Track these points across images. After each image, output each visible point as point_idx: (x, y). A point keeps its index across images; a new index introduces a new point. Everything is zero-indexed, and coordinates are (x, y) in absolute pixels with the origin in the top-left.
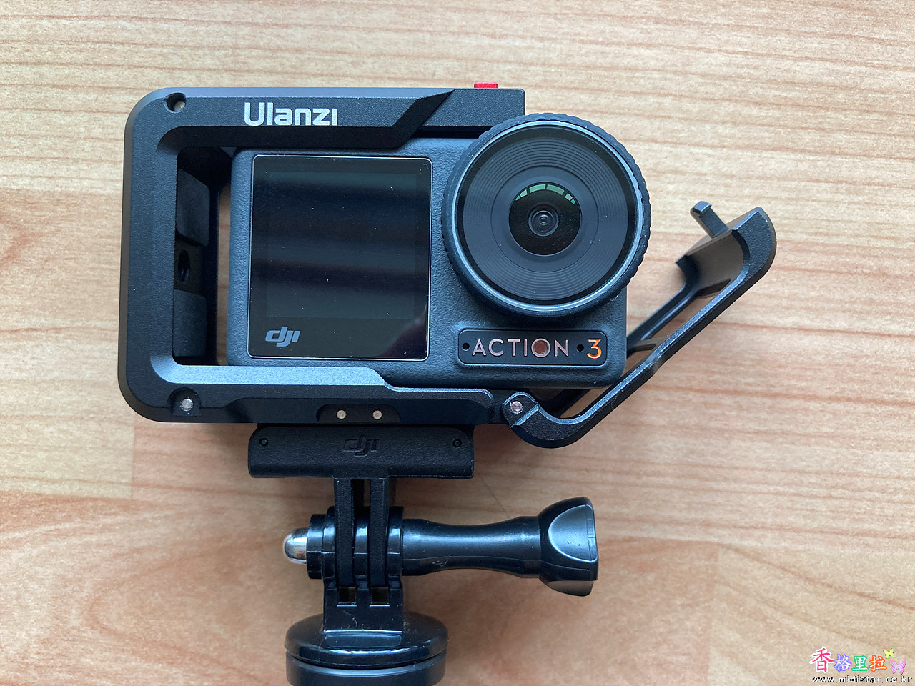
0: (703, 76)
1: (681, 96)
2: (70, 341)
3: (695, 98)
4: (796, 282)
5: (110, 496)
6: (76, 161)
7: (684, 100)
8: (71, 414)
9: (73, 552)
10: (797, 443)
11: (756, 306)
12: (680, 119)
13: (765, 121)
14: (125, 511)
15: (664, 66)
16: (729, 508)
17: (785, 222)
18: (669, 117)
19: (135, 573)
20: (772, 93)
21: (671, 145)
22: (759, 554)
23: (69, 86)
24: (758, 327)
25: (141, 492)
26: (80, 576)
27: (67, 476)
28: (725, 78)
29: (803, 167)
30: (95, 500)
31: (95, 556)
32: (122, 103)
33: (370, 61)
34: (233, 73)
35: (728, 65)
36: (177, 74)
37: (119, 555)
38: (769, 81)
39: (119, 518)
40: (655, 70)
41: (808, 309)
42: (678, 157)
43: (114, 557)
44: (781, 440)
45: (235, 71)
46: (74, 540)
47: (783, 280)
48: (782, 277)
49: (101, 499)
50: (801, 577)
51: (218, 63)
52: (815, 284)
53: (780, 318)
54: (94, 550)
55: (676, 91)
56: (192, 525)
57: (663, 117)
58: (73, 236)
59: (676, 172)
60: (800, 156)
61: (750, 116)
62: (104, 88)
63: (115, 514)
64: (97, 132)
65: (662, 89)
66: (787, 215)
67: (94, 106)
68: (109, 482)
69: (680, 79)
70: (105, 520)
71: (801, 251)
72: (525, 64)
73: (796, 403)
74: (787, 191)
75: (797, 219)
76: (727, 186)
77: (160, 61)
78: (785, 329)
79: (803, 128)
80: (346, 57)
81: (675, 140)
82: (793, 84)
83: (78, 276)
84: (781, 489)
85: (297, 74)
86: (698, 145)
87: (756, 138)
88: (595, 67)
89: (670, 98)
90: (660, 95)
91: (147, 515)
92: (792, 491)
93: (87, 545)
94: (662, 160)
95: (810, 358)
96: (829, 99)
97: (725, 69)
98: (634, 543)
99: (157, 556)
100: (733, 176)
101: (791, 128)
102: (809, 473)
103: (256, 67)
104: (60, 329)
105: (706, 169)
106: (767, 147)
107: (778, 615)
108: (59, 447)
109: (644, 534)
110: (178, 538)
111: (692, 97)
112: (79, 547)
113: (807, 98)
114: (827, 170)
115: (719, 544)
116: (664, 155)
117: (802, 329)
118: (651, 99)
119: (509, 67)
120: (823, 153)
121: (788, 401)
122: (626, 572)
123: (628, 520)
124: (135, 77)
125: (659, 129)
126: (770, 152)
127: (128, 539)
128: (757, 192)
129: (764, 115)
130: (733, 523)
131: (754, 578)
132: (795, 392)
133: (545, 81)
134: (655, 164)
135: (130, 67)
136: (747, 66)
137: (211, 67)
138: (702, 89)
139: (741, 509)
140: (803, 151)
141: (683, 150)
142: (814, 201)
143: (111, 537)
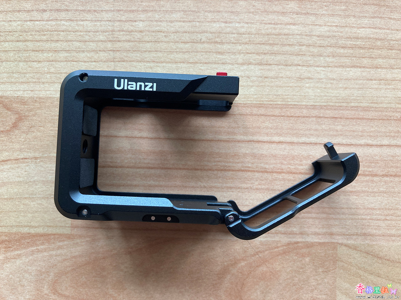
0: (318, 36)
1: (309, 45)
2: (42, 163)
3: (315, 46)
4: (365, 124)
5: (61, 233)
6: (43, 83)
7: (311, 47)
8: (43, 196)
9: (45, 259)
10: (369, 196)
11: (347, 136)
12: (310, 55)
13: (347, 55)
14: (68, 239)
15: (301, 33)
16: (341, 226)
17: (358, 98)
18: (305, 55)
19: (73, 268)
20: (349, 43)
21: (307, 67)
22: (356, 247)
23: (40, 50)
24: (349, 145)
25: (75, 230)
26: (48, 270)
27: (42, 224)
28: (328, 37)
29: (364, 74)
30: (54, 234)
31: (55, 261)
32: (63, 57)
33: (173, 35)
34: (112, 42)
35: (329, 31)
36: (87, 43)
37: (66, 259)
38: (347, 38)
39: (66, 243)
40: (297, 35)
41: (370, 136)
42: (309, 72)
43: (64, 261)
44: (362, 195)
45: (113, 41)
46: (46, 254)
47: (359, 124)
48: (358, 122)
49: (57, 234)
50: (375, 257)
51: (105, 38)
52: (373, 125)
53: (358, 140)
54: (54, 258)
55: (307, 43)
56: (99, 244)
57: (302, 55)
58: (42, 116)
59: (309, 78)
60: (363, 69)
61: (340, 53)
62: (55, 51)
63: (64, 241)
64: (52, 70)
65: (301, 43)
66: (359, 95)
67: (51, 59)
68: (61, 226)
69: (309, 38)
70: (59, 244)
71: (366, 111)
72: (240, 34)
73: (368, 178)
74: (358, 85)
75: (363, 97)
76: (331, 83)
77: (80, 38)
78: (361, 145)
79: (363, 57)
80: (162, 34)
81: (308, 64)
82: (357, 38)
83: (45, 134)
84: (364, 217)
85: (141, 41)
86: (318, 66)
87: (343, 63)
88: (271, 34)
89: (305, 46)
90: (300, 45)
91: (78, 241)
92: (369, 217)
93: (51, 256)
94: (303, 73)
95: (373, 158)
96: (374, 44)
97: (328, 33)
98: (299, 244)
99: (83, 259)
100: (334, 79)
101: (359, 57)
102: (376, 209)
103: (122, 39)
104: (37, 158)
105: (322, 76)
106: (348, 66)
107: (366, 275)
108: (38, 211)
109: (304, 240)
110: (93, 251)
111: (314, 46)
112: (48, 257)
113: (364, 44)
114: (375, 75)
115: (338, 243)
116: (303, 71)
117: (368, 145)
118: (297, 47)
119: (233, 36)
120: (373, 68)
121: (364, 177)
122: (296, 257)
123: (296, 234)
124: (69, 46)
125: (301, 60)
126: (349, 68)
127: (70, 252)
128: (345, 86)
129: (346, 52)
130: (343, 233)
131: (354, 258)
132: (367, 173)
133: (250, 41)
134: (300, 75)
135: (66, 41)
136: (338, 32)
137: (103, 40)
138: (318, 42)
139: (346, 227)
140: (364, 67)
141: (312, 69)
142: (370, 88)
143: (62, 252)
